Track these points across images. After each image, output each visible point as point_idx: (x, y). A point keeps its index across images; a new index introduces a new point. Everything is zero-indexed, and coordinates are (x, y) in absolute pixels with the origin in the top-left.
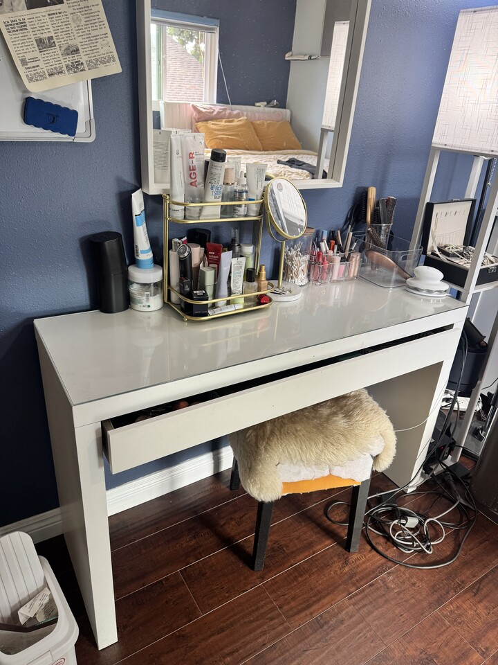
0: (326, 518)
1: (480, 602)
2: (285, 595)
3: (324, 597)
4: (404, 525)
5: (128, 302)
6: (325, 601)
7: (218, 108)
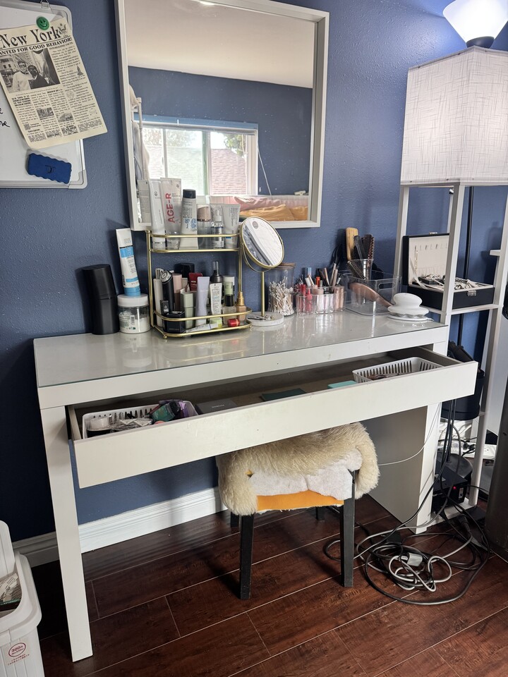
0: (324, 555)
1: (484, 641)
2: (269, 623)
3: (309, 628)
4: (406, 561)
5: (117, 327)
6: (310, 631)
7: (259, 199)
